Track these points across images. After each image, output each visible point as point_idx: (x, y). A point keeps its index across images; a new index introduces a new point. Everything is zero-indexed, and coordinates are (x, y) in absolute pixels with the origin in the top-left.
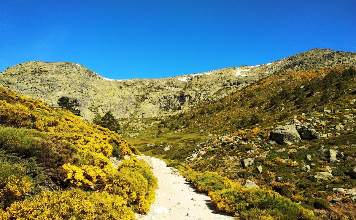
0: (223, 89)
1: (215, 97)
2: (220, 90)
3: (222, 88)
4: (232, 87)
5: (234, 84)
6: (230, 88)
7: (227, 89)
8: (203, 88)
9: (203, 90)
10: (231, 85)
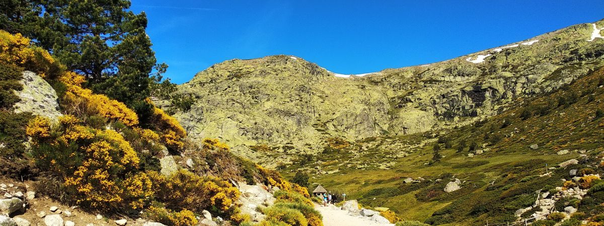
0: (563, 69)
1: (547, 86)
2: (558, 72)
3: (562, 66)
4: (584, 62)
5: (589, 55)
6: (580, 64)
7: (573, 68)
8: (520, 71)
9: (521, 75)
10: (581, 59)
